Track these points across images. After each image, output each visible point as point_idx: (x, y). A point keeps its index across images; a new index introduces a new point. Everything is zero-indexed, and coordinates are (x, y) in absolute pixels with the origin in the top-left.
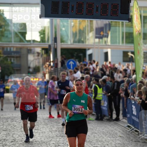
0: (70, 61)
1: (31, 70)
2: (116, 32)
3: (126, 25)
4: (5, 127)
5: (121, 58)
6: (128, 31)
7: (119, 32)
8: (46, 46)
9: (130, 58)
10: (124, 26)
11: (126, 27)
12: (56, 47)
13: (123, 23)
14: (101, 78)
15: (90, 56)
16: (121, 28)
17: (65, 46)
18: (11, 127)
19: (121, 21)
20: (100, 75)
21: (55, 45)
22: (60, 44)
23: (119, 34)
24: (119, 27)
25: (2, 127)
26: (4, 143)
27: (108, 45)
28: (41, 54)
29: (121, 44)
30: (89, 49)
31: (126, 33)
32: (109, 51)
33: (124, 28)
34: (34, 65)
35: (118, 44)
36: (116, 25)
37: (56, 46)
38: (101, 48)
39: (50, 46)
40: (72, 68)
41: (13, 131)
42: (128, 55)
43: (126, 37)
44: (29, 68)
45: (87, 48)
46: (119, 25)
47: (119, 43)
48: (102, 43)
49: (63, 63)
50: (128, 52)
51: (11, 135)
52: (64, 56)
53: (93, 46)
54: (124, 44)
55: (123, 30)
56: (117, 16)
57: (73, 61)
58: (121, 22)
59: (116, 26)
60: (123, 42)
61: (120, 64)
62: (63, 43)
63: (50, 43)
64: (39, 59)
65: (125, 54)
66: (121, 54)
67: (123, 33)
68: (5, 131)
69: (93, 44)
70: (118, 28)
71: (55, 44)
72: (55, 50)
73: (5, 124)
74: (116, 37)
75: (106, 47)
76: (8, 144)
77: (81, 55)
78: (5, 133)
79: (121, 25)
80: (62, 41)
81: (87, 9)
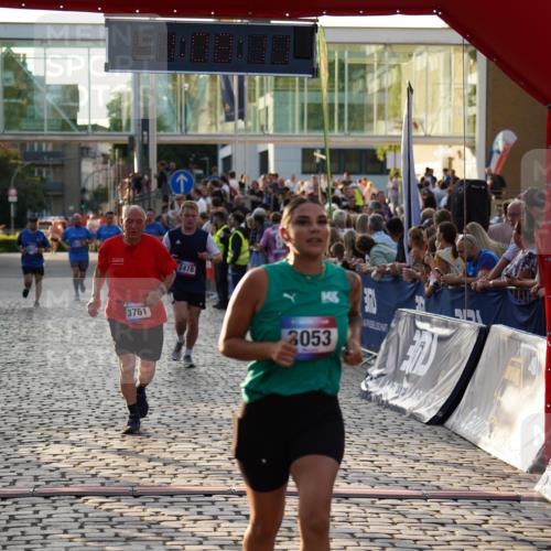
0: (178, 175)
1: (87, 197)
2: (287, 103)
3: (308, 86)
4: (24, 333)
5: (297, 166)
6: (314, 101)
7: (294, 103)
8: (124, 140)
9: (318, 165)
10: (306, 88)
11: (309, 91)
12: (145, 142)
13: (302, 80)
14: (252, 212)
15: (228, 160)
16: (297, 93)
17: (167, 138)
18: (39, 332)
19: (297, 77)
20: (248, 205)
21: (143, 136)
22: (156, 133)
23: (294, 109)
24: (294, 91)
25: (17, 331)
26: (21, 369)
27: (269, 135)
28: (112, 157)
29: (297, 132)
30: (224, 146)
31: (309, 105)
32: (271, 148)
33: (306, 93)
34: (96, 185)
35: (290, 133)
36: (288, 86)
37: (146, 138)
38: (251, 142)
39: (131, 138)
40: (182, 190)
41: (44, 342)
42: (315, 157)
43: (310, 116)
44: (84, 191)
45: (219, 143)
46: (294, 86)
47: (294, 129)
48: (255, 130)
49: (162, 179)
50: (313, 150)
51: (39, 350)
52: (163, 162)
53: (232, 139)
54: (306, 132)
55: (302, 97)
56: (286, 63)
57: (185, 175)
58: (297, 79)
59: (288, 90)
60: (302, 128)
61: (293, 179)
62: (162, 133)
63: (132, 131)
64: (106, 170)
65: (307, 154)
66: (299, 156)
67: (303, 105)
68: (24, 341)
69: (232, 133)
70: (290, 93)
71: (145, 133)
72: (145, 148)
73: (25, 325)
74: (287, 116)
75: (263, 139)
76: (31, 371)
77: (206, 159)
78: (23, 345)
79: (297, 88)
80: (161, 127)
81: (216, 48)
